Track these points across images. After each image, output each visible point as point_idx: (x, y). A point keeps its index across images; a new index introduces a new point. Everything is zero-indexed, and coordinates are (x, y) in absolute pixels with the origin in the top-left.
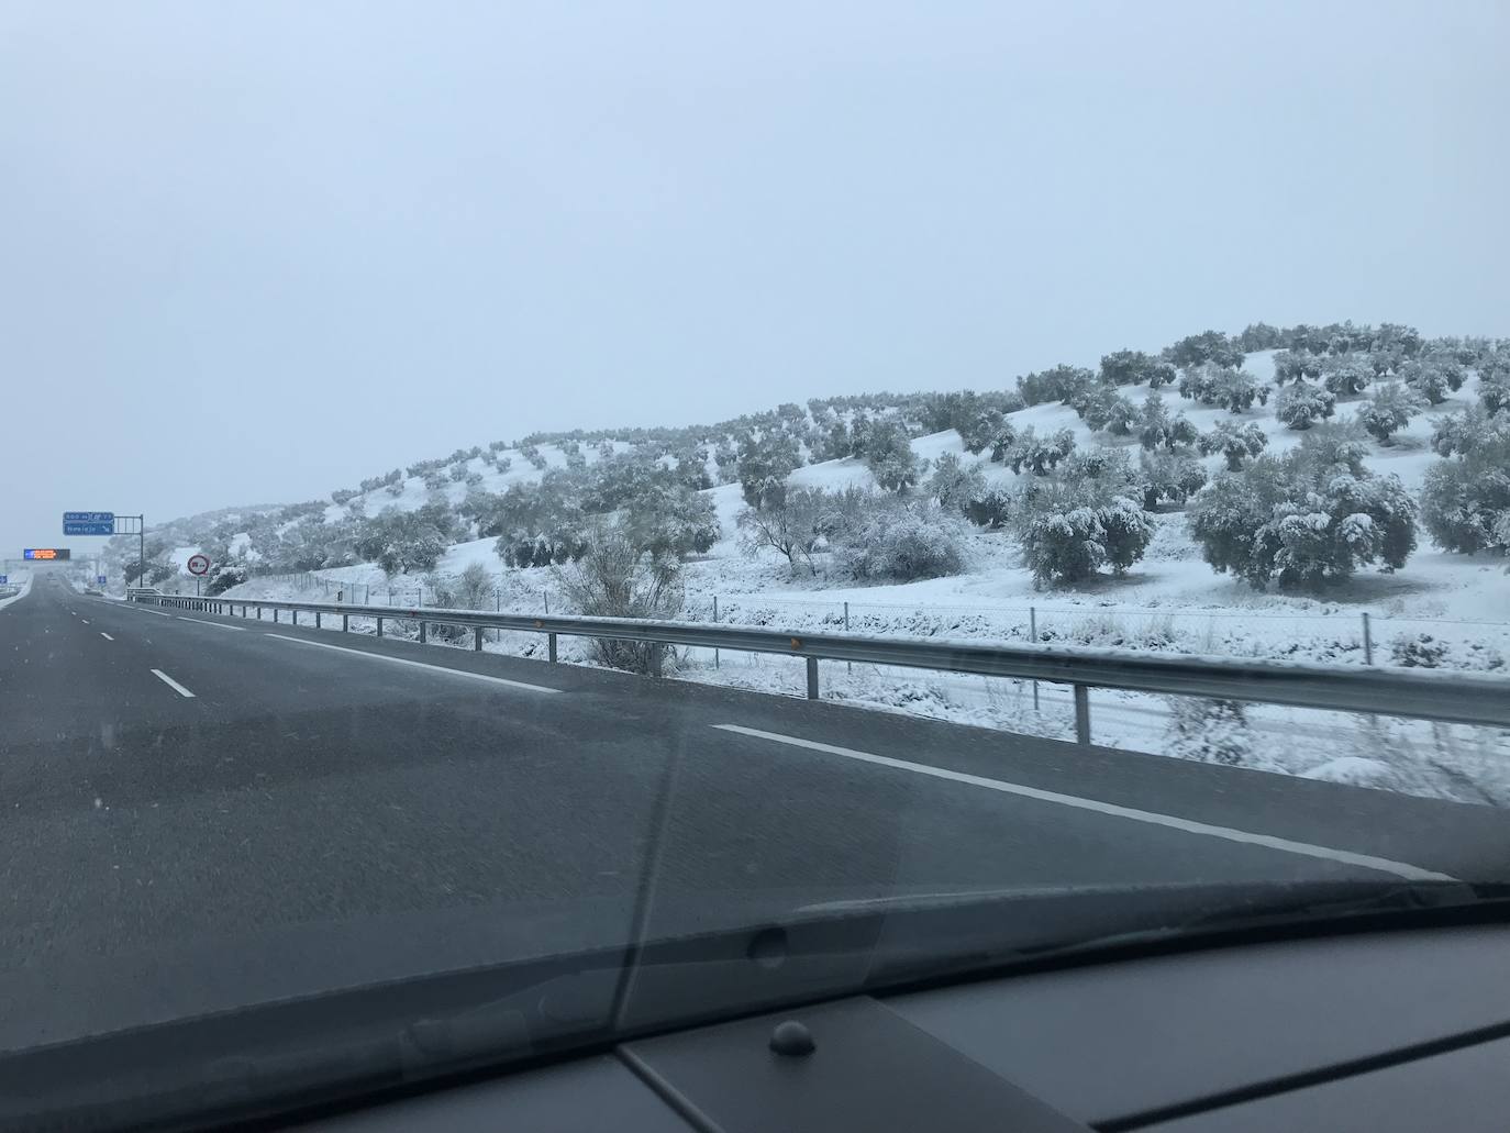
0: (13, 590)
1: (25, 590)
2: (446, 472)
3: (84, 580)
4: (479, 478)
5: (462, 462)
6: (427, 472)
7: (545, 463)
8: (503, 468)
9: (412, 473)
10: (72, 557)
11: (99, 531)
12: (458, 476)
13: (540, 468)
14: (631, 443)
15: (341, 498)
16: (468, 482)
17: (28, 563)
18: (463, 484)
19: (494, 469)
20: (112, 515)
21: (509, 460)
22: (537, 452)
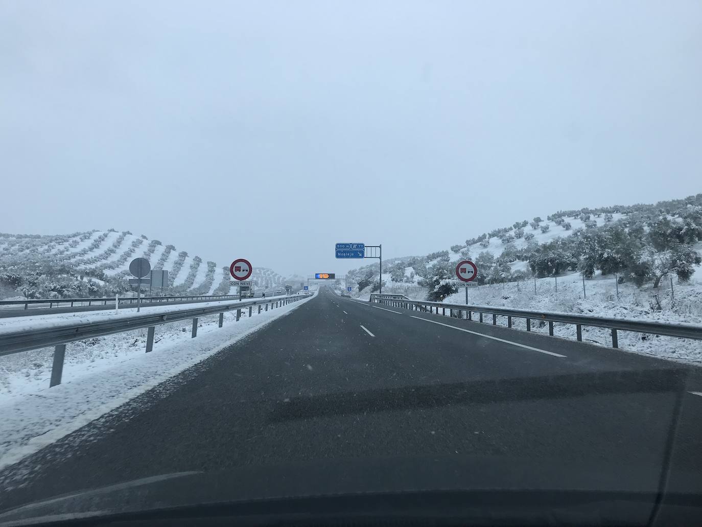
0: (310, 293)
1: (316, 294)
2: (512, 233)
3: (340, 289)
4: (532, 236)
5: (519, 229)
6: (501, 234)
7: (570, 226)
8: (545, 230)
9: (492, 235)
10: (336, 278)
11: (356, 255)
12: (519, 236)
13: (567, 229)
14: (622, 214)
15: (456, 249)
16: (526, 239)
17: (317, 280)
18: (523, 239)
19: (539, 231)
20: (363, 245)
21: (548, 226)
22: (563, 221)
